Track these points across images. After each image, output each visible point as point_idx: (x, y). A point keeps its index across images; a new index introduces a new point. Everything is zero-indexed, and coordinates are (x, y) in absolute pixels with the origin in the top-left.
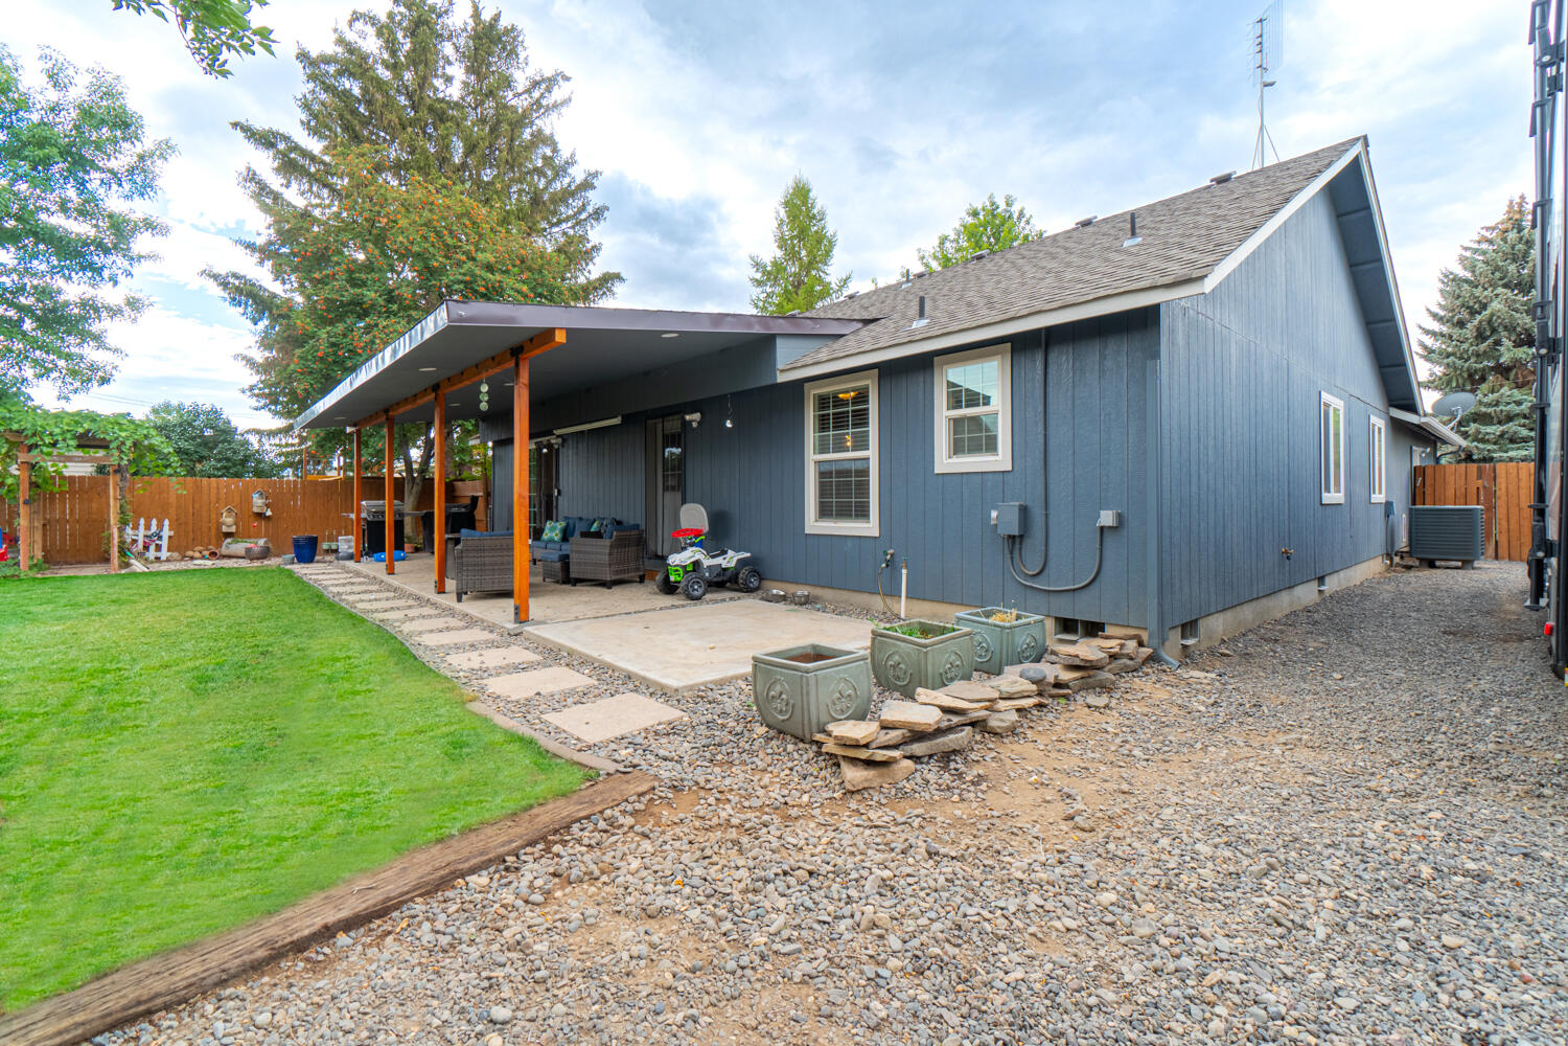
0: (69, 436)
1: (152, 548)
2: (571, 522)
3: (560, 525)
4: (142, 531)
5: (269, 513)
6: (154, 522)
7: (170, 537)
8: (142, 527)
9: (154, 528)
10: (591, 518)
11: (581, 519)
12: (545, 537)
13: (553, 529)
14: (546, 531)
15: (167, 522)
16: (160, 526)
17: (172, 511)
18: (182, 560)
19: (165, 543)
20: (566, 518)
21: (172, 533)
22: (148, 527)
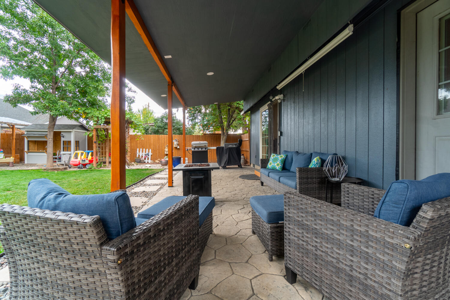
0: (103, 118)
1: (147, 159)
2: (289, 155)
3: (281, 157)
4: (144, 153)
5: (178, 147)
6: (147, 150)
7: (151, 155)
8: (144, 152)
9: (147, 152)
10: (308, 151)
11: (297, 152)
12: (269, 166)
13: (275, 160)
14: (271, 161)
15: (150, 150)
16: (149, 151)
17: (152, 146)
18: (153, 163)
19: (150, 157)
20: (286, 152)
21: (152, 154)
22: (146, 152)
